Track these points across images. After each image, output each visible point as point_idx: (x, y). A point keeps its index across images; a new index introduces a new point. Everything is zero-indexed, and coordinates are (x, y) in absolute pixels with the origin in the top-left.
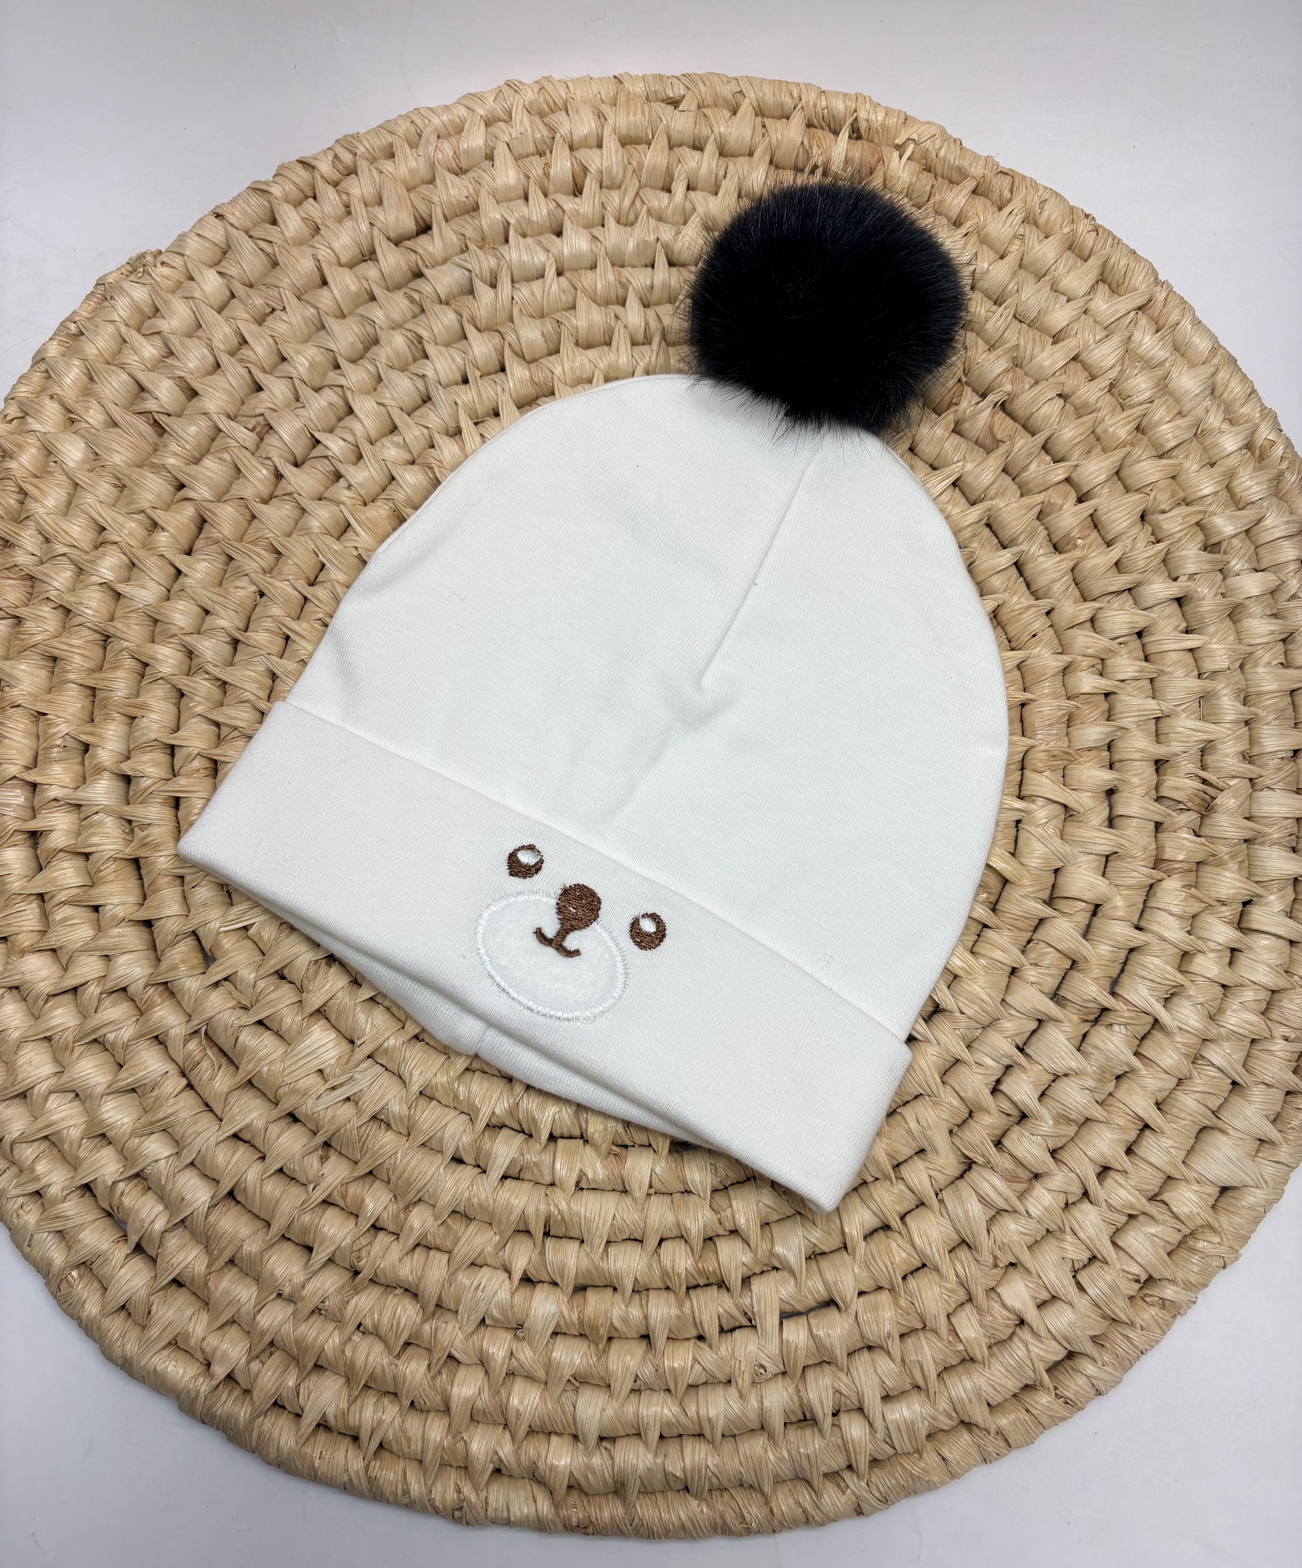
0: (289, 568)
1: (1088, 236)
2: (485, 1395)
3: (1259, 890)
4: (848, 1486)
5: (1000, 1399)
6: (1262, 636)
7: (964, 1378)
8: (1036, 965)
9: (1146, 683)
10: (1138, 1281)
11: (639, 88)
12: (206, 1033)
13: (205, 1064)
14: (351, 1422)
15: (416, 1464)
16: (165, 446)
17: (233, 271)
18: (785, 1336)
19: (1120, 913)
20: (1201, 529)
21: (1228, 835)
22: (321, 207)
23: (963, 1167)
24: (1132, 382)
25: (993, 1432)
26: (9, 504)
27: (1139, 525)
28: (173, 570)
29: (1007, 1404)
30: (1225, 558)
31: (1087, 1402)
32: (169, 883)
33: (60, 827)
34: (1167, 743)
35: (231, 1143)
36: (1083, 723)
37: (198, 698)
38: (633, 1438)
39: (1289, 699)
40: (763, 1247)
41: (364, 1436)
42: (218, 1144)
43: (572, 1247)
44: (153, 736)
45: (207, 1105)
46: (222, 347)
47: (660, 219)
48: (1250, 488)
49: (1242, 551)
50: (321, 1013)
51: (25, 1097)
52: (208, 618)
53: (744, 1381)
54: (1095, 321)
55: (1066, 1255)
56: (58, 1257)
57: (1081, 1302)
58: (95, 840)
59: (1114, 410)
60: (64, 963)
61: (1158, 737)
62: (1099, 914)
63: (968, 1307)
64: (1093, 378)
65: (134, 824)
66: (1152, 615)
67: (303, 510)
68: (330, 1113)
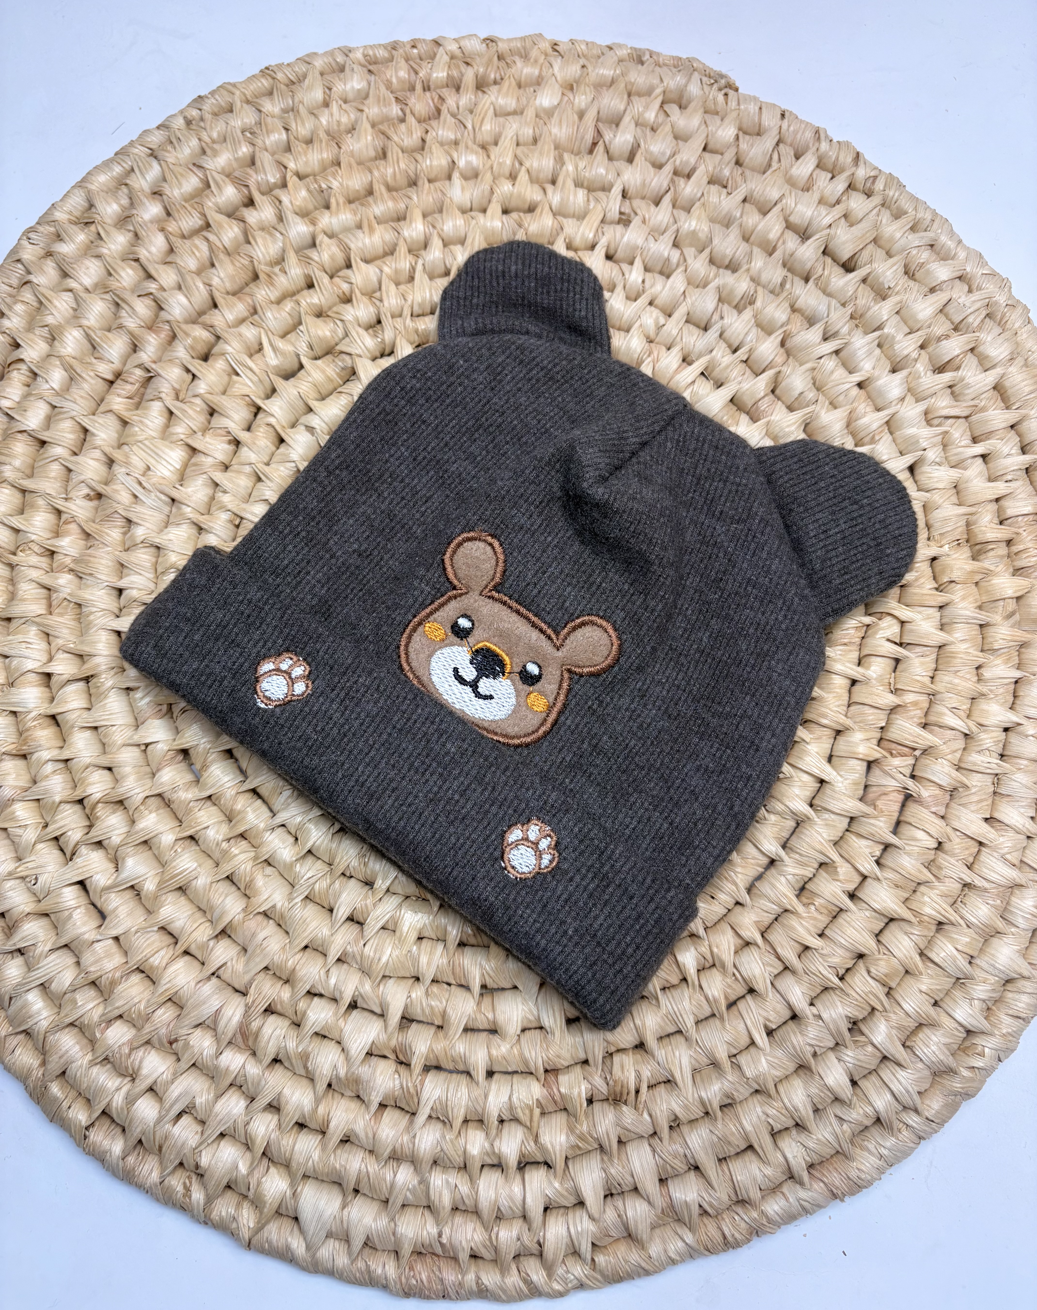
3: (560, 1171)
5: (72, 1079)
6: (790, 1102)
7: (78, 1045)
8: (427, 994)
9: (707, 1010)
10: (197, 1165)
12: (150, 377)
13: (128, 387)
16: (579, 158)
17: (743, 145)
18: (66, 889)
19: (495, 1053)
20: (869, 1014)
21: (598, 1127)
22: (827, 184)
23: (241, 989)
24: (979, 903)
27: (849, 955)
28: (485, 204)
29: (69, 1086)
30: (849, 1042)
31: (91, 1154)
32: (248, 305)
33: (262, 214)
34: (661, 1047)
35: (79, 430)
37: (393, 265)
42: (73, 419)
43: (83, 703)
44: (352, 246)
45: (101, 400)
46: (678, 163)
47: (944, 445)
48: (927, 1046)
50: (192, 451)
51: (63, 276)
55: (198, 1096)
57: (165, 1124)
59: (947, 896)
60: (165, 260)
61: (663, 1036)
62: (490, 1035)
63: (133, 1029)
64: (968, 865)
65: (282, 262)
66: (770, 994)
68: (120, 487)
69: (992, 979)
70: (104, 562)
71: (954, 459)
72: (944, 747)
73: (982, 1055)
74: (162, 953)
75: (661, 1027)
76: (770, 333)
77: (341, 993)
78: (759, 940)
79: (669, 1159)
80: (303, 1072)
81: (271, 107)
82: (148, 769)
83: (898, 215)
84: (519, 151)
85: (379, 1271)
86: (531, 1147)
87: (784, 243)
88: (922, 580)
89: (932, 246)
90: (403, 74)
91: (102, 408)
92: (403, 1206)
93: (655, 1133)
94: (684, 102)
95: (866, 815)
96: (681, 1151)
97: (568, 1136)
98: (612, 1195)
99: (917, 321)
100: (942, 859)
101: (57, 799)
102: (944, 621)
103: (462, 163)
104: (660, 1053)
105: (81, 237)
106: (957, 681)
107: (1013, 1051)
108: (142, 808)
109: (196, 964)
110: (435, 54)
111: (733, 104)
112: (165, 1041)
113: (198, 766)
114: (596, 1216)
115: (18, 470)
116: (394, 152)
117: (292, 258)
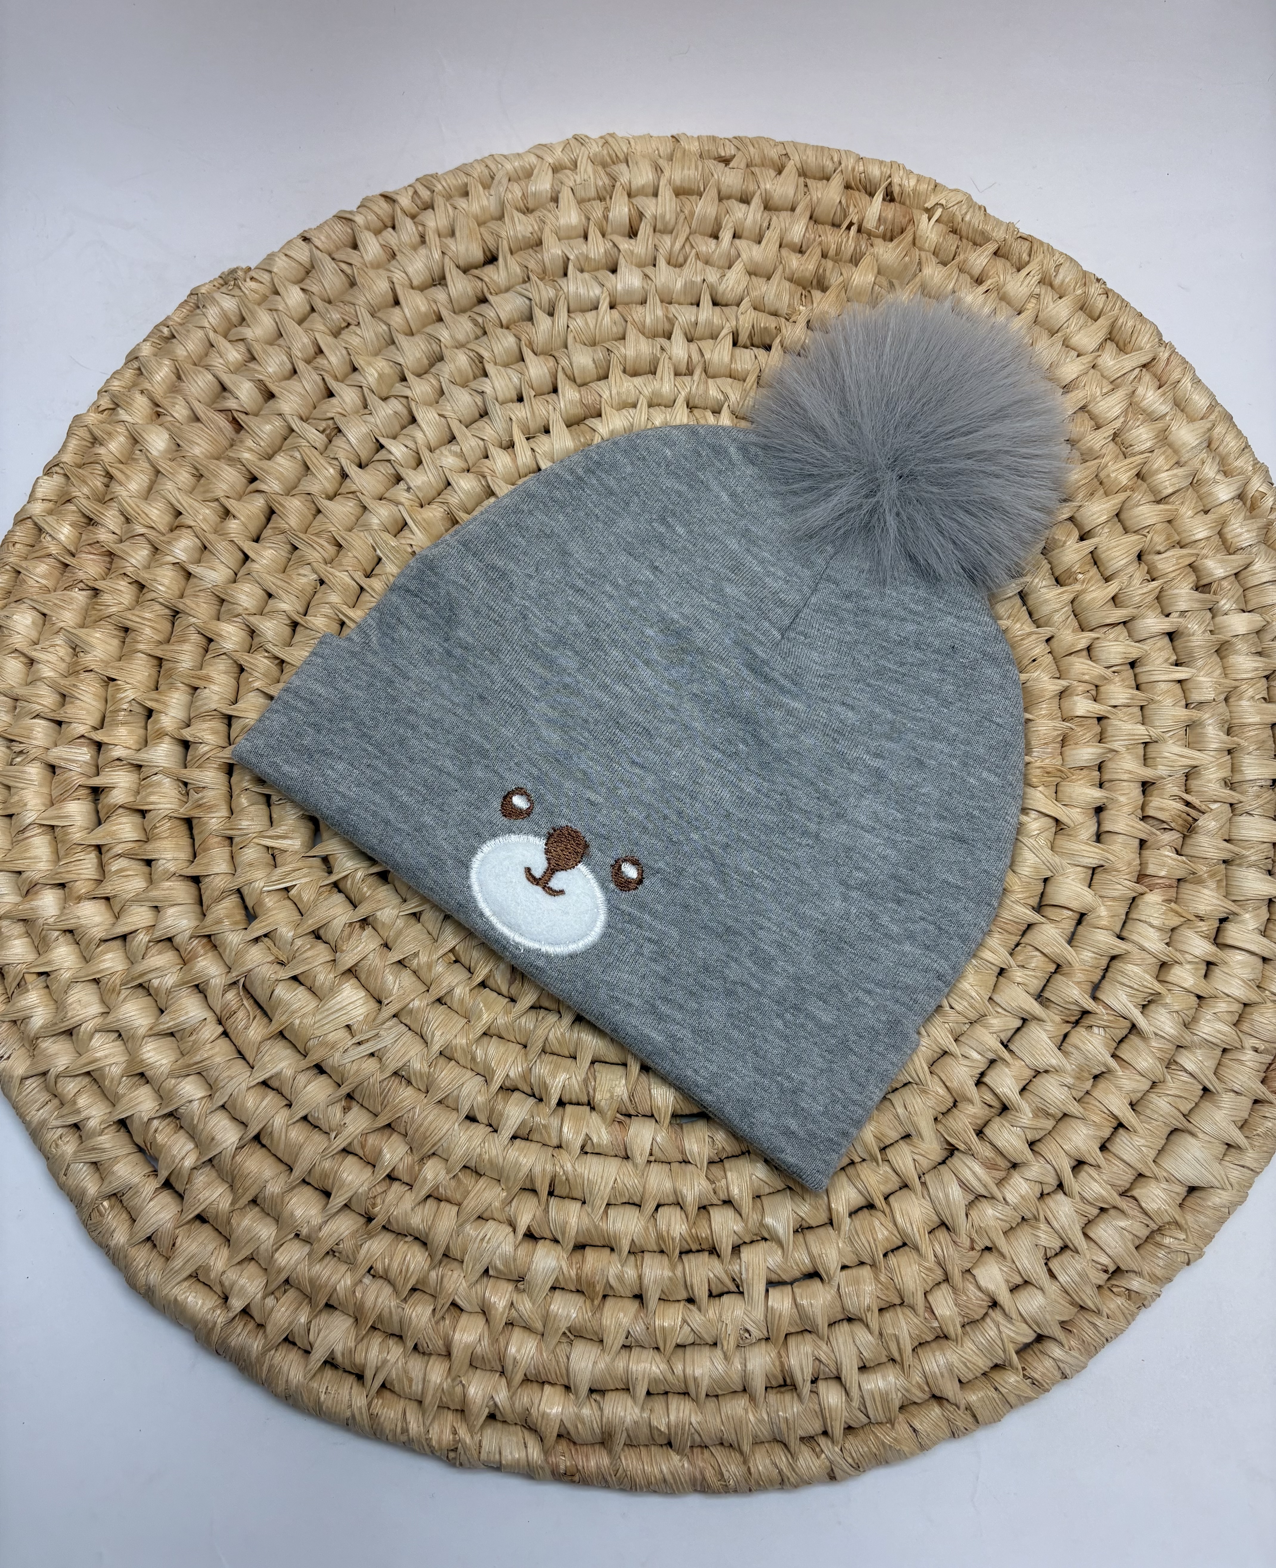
0: (348, 559)
1: (1099, 298)
2: (485, 1342)
3: (1234, 908)
4: (822, 1451)
5: (971, 1376)
6: (1247, 672)
7: (937, 1353)
8: (1023, 967)
9: (1137, 710)
10: (1106, 1271)
11: (694, 147)
12: (244, 986)
13: (241, 1014)
14: (357, 1360)
15: (415, 1404)
16: (241, 442)
17: (315, 288)
18: (770, 1303)
19: (1104, 923)
21: (1208, 855)
22: (399, 237)
23: (945, 1154)
24: (1134, 433)
25: (963, 1407)
26: (96, 486)
27: (1136, 564)
28: (242, 555)
29: (977, 1381)
30: (1214, 598)
31: (1053, 1384)
32: (219, 843)
33: (122, 785)
34: (1154, 767)
35: (261, 1090)
36: (1076, 744)
37: (256, 674)
38: (621, 1393)
39: (1270, 732)
40: (754, 1217)
41: (369, 1374)
42: (249, 1089)
43: (575, 1206)
44: (214, 706)
45: (239, 1052)
46: (299, 355)
47: (707, 263)
48: (1240, 535)
49: (1231, 593)
50: (352, 972)
51: (71, 1034)
52: (271, 602)
53: (730, 1344)
54: (1102, 376)
55: (1039, 1243)
56: (91, 1186)
57: (1052, 1288)
58: (153, 798)
59: (1117, 457)
60: (116, 911)
61: (1146, 760)
62: (1084, 923)
63: (944, 1287)
64: (1098, 427)
65: (189, 787)
66: (1145, 647)
67: (365, 508)
68: (355, 1067)
69: (1204, 455)
73: (1264, 495)
74: (879, 1224)
75: (1137, 758)
76: (522, 359)
77: (990, 1051)
78: (1091, 635)
79: (1260, 802)
82: (678, 1165)
83: (465, 192)
84: (201, 495)
86: (1204, 926)
87: (437, 302)
89: (511, 179)
90: (43, 569)
91: (250, 1054)
92: (1217, 1074)
93: (1233, 804)
96: (1258, 788)
97: (1208, 887)
101: (668, 1275)
103: (182, 557)
104: (1161, 770)
105: (33, 996)
108: (718, 1187)
109: (904, 1192)
110: (39, 527)
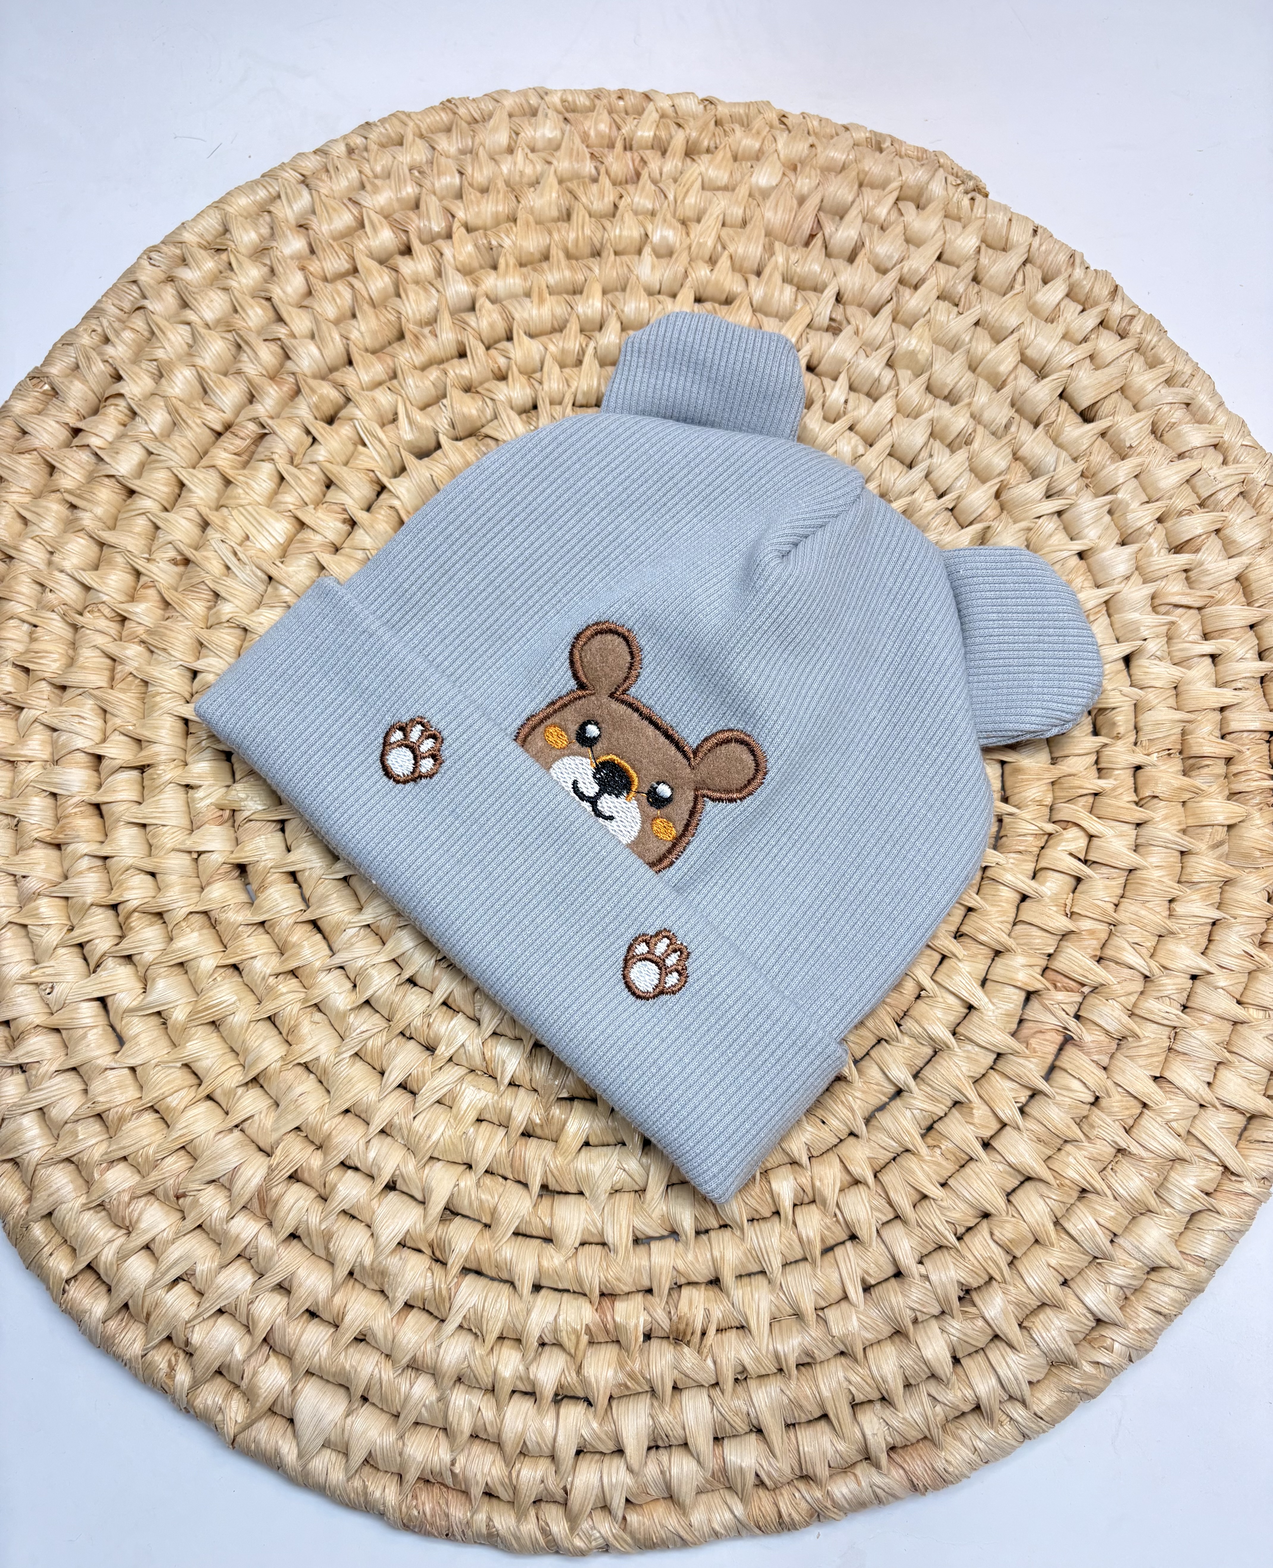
3: (602, 1410)
5: (58, 1222)
6: (879, 1370)
7: (72, 1184)
8: (478, 1185)
9: (799, 1252)
12: (264, 434)
13: (238, 442)
16: (794, 249)
17: (985, 259)
18: (84, 1004)
19: (546, 1264)
20: (987, 1283)
21: (653, 1367)
22: (1076, 318)
24: (1133, 1172)
27: (972, 1210)
28: (676, 289)
29: (55, 1230)
30: (958, 1313)
32: (388, 367)
33: (419, 265)
34: (740, 1287)
35: (174, 482)
37: (561, 344)
39: (817, 1414)
42: (171, 470)
44: (517, 316)
45: (205, 453)
46: (906, 270)
47: (1169, 637)
48: (1048, 1329)
49: (972, 1332)
50: (300, 525)
51: (183, 306)
54: (1194, 1119)
55: (200, 1263)
56: (58, 370)
59: (1097, 1159)
60: (301, 303)
61: (744, 1276)
62: (543, 1244)
64: (1128, 1129)
65: (434, 323)
66: (875, 1243)
68: (212, 555)
69: (1135, 1264)
70: (181, 637)
71: (1178, 655)
72: (1118, 987)
73: (1110, 1349)
74: (183, 1093)
75: (742, 1263)
76: (984, 481)
77: (379, 1169)
78: (870, 1179)
79: (730, 1416)
80: (322, 1253)
81: (448, 145)
82: (196, 881)
83: (1153, 364)
84: (724, 232)
85: (378, 1494)
86: (571, 1378)
87: (1016, 378)
88: (1120, 791)
89: (1188, 405)
90: (603, 127)
91: (204, 462)
92: (417, 1424)
93: (717, 1384)
94: (923, 201)
95: (1015, 1053)
96: (744, 1408)
97: (616, 1372)
98: (657, 1447)
99: (1158, 489)
100: (1097, 1116)
101: (89, 900)
102: (1139, 841)
103: (656, 237)
104: (738, 1292)
105: (209, 264)
106: (1143, 912)
107: (1147, 1351)
108: (184, 924)
109: (219, 1111)
110: (644, 110)
111: (979, 211)
112: (171, 1193)
113: (254, 886)
114: (636, 1467)
115: (100, 519)
116: (580, 215)
117: (446, 321)
